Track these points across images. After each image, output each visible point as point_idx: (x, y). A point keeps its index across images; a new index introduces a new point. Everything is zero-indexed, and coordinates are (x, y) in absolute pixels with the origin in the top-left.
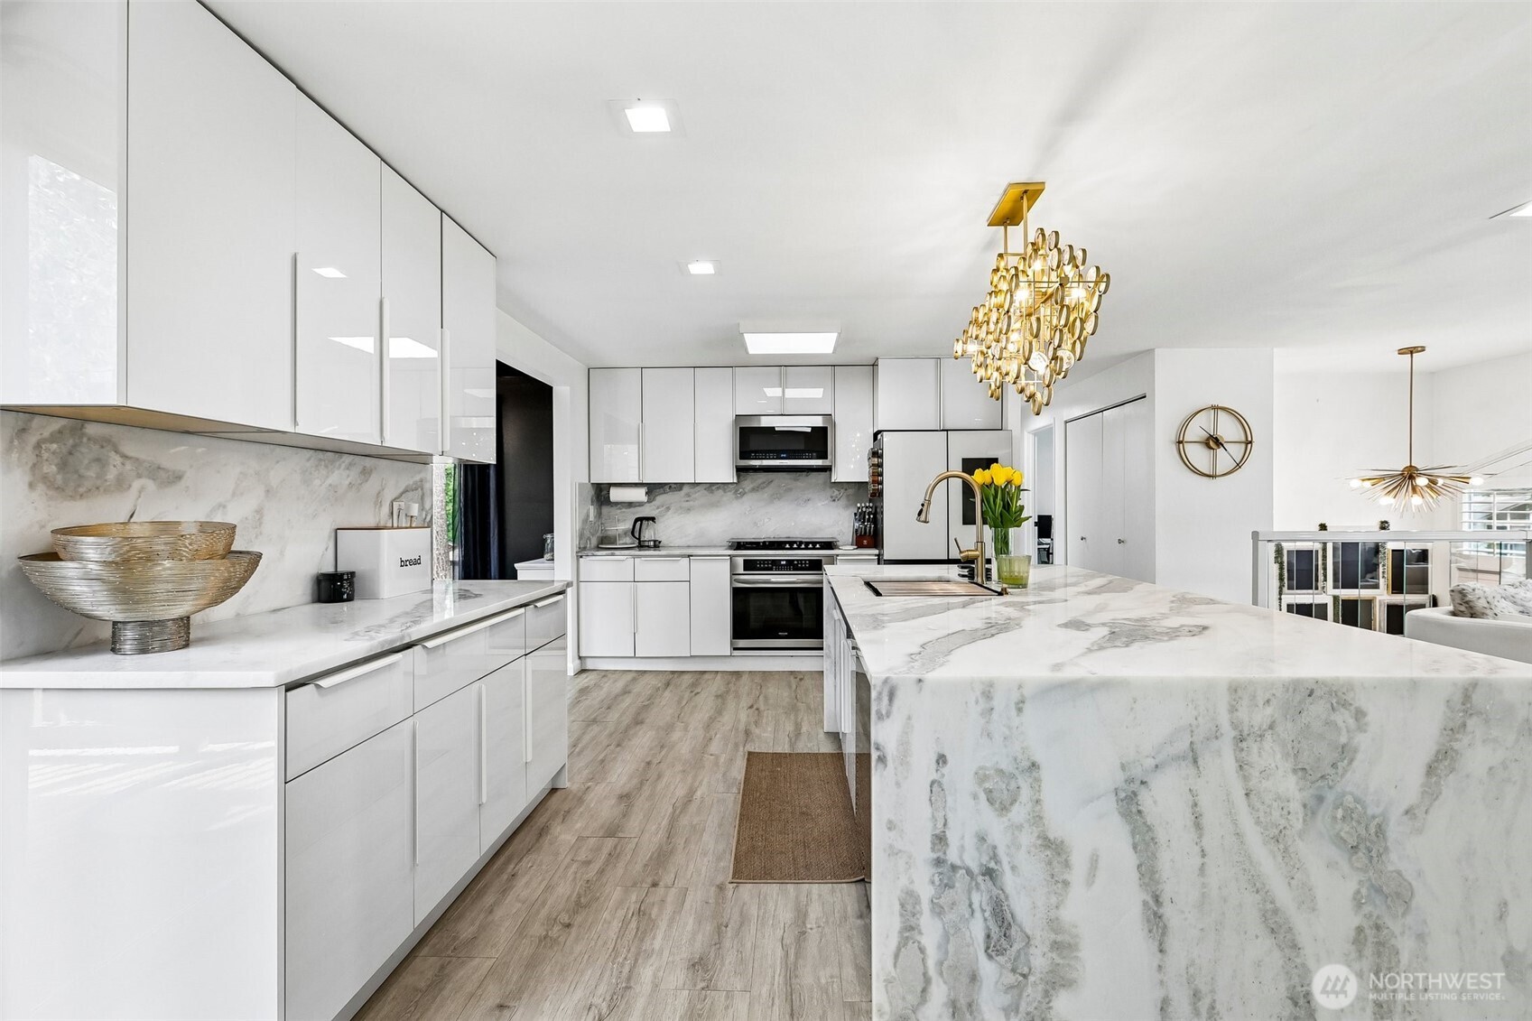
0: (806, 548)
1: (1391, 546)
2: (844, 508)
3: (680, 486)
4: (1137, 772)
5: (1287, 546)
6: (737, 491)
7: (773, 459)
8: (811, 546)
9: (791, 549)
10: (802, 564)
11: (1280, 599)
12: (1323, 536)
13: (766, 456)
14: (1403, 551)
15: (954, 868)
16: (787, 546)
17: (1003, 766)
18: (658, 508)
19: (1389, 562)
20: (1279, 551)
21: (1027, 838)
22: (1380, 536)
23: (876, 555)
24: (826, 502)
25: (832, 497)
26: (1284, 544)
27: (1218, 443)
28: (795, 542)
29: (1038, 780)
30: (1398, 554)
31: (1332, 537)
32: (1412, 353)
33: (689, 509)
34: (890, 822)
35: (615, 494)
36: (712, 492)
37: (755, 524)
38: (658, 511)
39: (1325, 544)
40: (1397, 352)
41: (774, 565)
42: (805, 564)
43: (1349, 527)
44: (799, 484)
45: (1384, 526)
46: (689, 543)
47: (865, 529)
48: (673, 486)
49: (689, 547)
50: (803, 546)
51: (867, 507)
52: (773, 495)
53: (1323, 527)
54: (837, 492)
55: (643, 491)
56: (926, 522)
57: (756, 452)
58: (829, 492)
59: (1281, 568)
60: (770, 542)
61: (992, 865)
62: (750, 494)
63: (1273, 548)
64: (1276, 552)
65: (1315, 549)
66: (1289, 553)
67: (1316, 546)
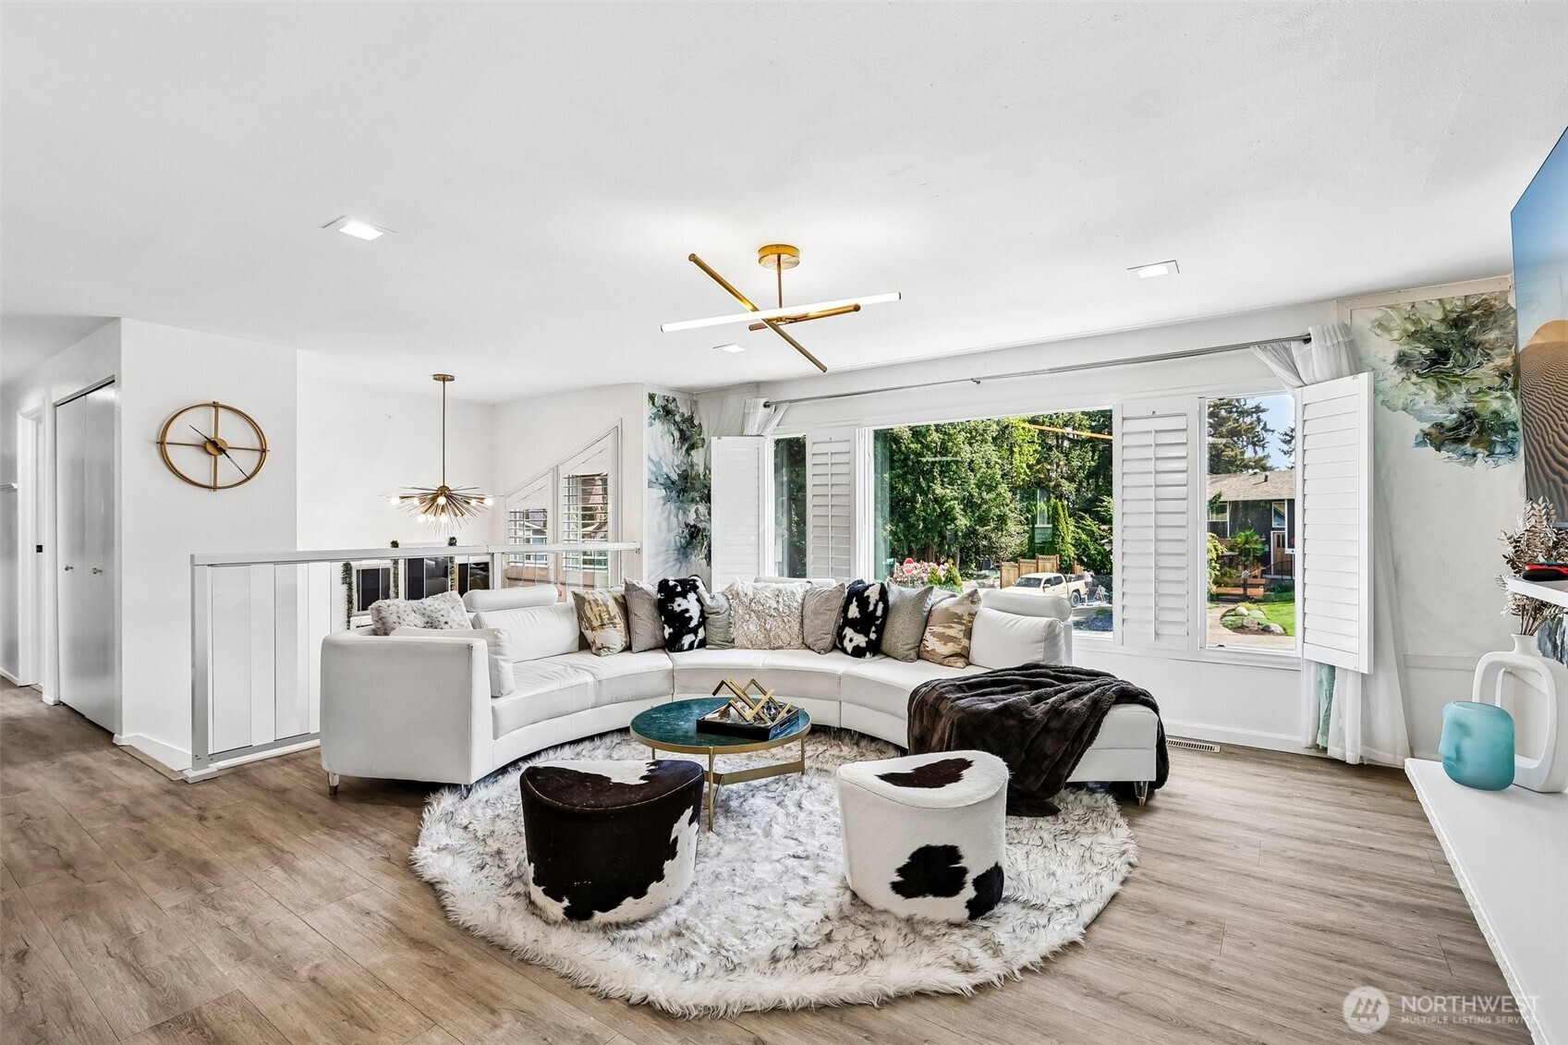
1: (458, 560)
5: (356, 565)
11: (349, 622)
12: (395, 553)
14: (467, 564)
19: (456, 576)
20: (347, 568)
22: (450, 551)
26: (353, 563)
27: (219, 448)
30: (463, 567)
31: (403, 554)
32: (444, 380)
39: (396, 562)
40: (432, 378)
43: (419, 544)
45: (452, 542)
53: (395, 544)
59: (350, 589)
63: (339, 567)
64: (344, 571)
65: (387, 566)
66: (358, 571)
67: (387, 564)
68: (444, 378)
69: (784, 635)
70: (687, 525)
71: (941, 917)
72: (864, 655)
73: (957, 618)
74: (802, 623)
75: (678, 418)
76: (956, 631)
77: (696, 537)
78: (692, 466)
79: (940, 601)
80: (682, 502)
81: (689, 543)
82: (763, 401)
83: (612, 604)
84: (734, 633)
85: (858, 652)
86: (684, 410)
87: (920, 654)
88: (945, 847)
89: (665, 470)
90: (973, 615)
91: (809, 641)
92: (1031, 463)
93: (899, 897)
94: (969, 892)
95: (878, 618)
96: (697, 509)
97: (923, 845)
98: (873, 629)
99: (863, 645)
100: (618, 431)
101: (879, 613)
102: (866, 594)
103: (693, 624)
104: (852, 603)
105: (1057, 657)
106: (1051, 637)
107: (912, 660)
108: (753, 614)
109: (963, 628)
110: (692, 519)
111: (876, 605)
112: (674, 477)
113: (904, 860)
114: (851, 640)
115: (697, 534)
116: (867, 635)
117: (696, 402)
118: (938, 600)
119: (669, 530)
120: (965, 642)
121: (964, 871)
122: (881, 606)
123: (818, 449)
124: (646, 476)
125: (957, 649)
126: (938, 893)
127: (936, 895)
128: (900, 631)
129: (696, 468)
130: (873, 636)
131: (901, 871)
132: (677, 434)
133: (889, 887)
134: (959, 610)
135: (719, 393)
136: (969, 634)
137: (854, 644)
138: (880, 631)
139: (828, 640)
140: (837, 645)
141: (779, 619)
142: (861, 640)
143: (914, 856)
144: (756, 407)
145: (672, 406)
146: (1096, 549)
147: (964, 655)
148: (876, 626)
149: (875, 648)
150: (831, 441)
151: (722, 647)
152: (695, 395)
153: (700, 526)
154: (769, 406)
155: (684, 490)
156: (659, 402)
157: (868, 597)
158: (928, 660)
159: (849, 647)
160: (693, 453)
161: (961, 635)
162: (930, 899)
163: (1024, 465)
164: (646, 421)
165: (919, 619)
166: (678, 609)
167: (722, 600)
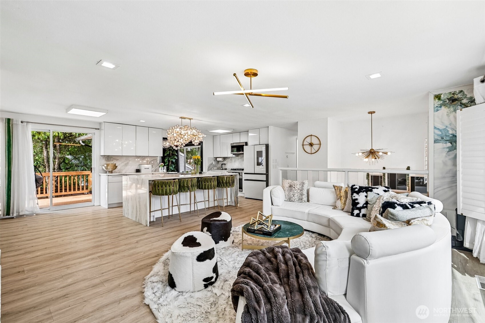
1: (410, 175)
12: (384, 171)
18: (226, 162)
19: (410, 181)
20: (368, 175)
22: (407, 172)
26: (370, 173)
27: (313, 144)
30: (413, 178)
31: (387, 172)
39: (384, 174)
40: (367, 113)
45: (408, 168)
53: (384, 168)
59: (369, 181)
63: (366, 174)
64: (367, 176)
65: (381, 175)
66: (372, 176)
67: (382, 174)
68: (371, 113)
75: (465, 101)
89: (451, 132)
145: (458, 96)
156: (445, 97)
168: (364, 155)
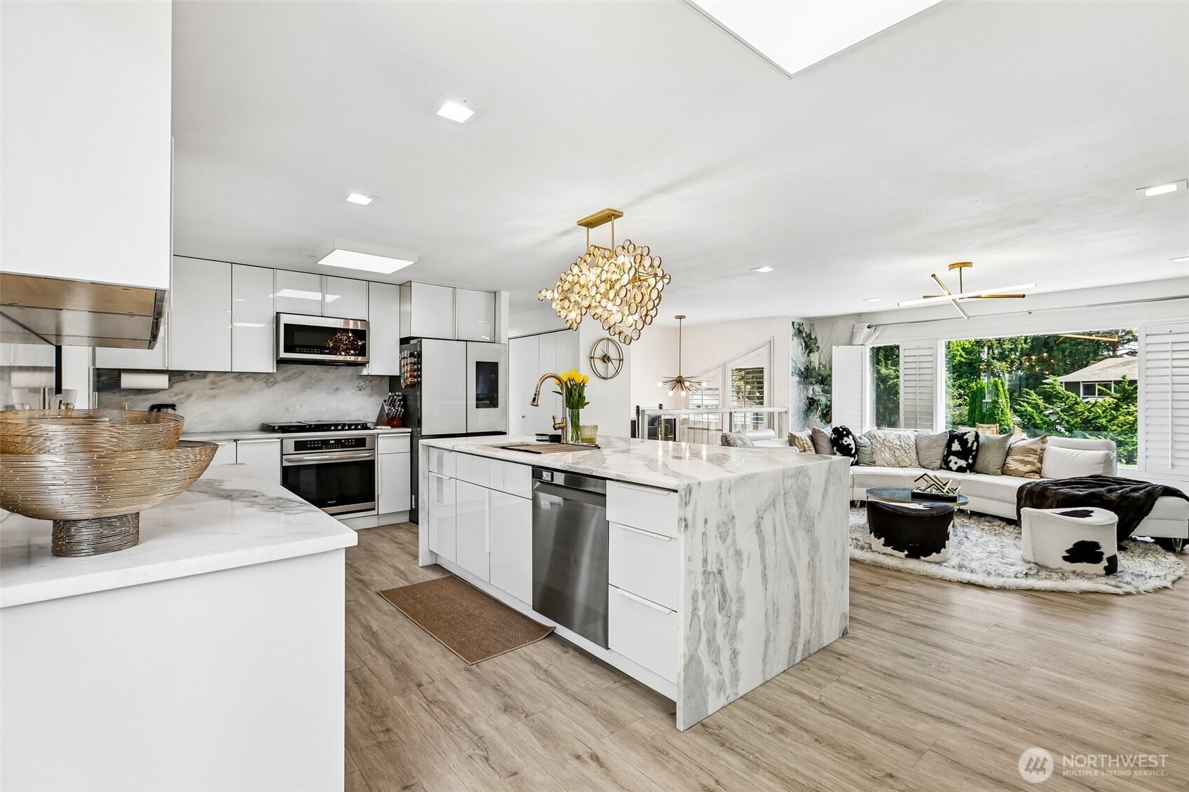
0: (349, 429)
1: (663, 417)
2: (368, 396)
3: (203, 374)
4: (760, 513)
6: (267, 380)
7: (317, 353)
8: (353, 427)
9: (336, 430)
10: (348, 442)
13: (310, 351)
14: (670, 419)
15: (709, 573)
16: (333, 428)
17: (725, 520)
18: (176, 395)
21: (731, 552)
23: (410, 433)
24: (354, 391)
25: (358, 387)
27: (609, 359)
28: (339, 425)
29: (734, 524)
33: (214, 397)
34: (689, 557)
35: (127, 381)
36: (241, 380)
37: (287, 410)
38: (177, 398)
40: (675, 318)
41: (325, 444)
42: (352, 442)
44: (329, 375)
45: (661, 407)
46: (215, 429)
47: (397, 413)
48: (195, 374)
49: (214, 432)
50: (347, 427)
51: (397, 396)
52: (305, 384)
54: (363, 383)
55: (165, 378)
56: (537, 406)
57: (300, 346)
58: (356, 383)
60: (315, 425)
61: (721, 568)
62: (282, 384)
68: (680, 317)
69: (907, 460)
70: (808, 398)
71: (1091, 572)
72: (966, 471)
73: (1035, 451)
74: (917, 453)
75: (804, 335)
76: (1032, 458)
77: (812, 405)
78: (810, 363)
79: (1015, 443)
80: (806, 384)
81: (809, 408)
82: (867, 325)
83: (808, 439)
84: (876, 458)
85: (961, 470)
86: (807, 330)
87: (1004, 471)
88: (1092, 542)
89: (799, 365)
90: (1043, 450)
91: (924, 463)
92: (966, 347)
93: (1068, 563)
94: (1105, 563)
95: (974, 451)
96: (814, 388)
97: (1081, 540)
98: (971, 457)
99: (965, 466)
100: (770, 344)
101: (974, 448)
102: (965, 437)
103: (853, 451)
104: (954, 442)
105: (1111, 472)
106: (1107, 461)
107: (999, 475)
108: (886, 448)
109: (1038, 457)
110: (810, 394)
111: (973, 444)
112: (803, 370)
113: (1071, 547)
114: (956, 463)
115: (814, 403)
116: (967, 460)
117: (812, 325)
118: (1014, 441)
119: (800, 401)
120: (1039, 465)
121: (1102, 554)
122: (975, 444)
123: (907, 353)
124: (791, 369)
125: (1034, 468)
126: (1089, 561)
127: (1088, 562)
128: (990, 458)
129: (813, 364)
130: (970, 461)
131: (1068, 551)
132: (804, 344)
133: (1061, 559)
134: (1034, 447)
135: (831, 320)
136: (1041, 460)
137: (957, 465)
138: (975, 458)
139: (938, 463)
140: (946, 465)
141: (902, 451)
142: (963, 463)
143: (1075, 545)
144: (862, 328)
145: (801, 328)
146: (1042, 419)
147: (1038, 472)
148: (973, 455)
149: (971, 468)
150: (918, 348)
151: (869, 465)
152: (812, 321)
153: (816, 398)
154: (870, 328)
155: (807, 377)
156: (796, 326)
157: (967, 439)
158: (1011, 475)
159: (954, 467)
160: (811, 355)
161: (1036, 461)
162: (1085, 564)
163: (959, 348)
164: (791, 337)
165: (1003, 453)
166: (846, 444)
167: (867, 440)
168: (668, 386)
